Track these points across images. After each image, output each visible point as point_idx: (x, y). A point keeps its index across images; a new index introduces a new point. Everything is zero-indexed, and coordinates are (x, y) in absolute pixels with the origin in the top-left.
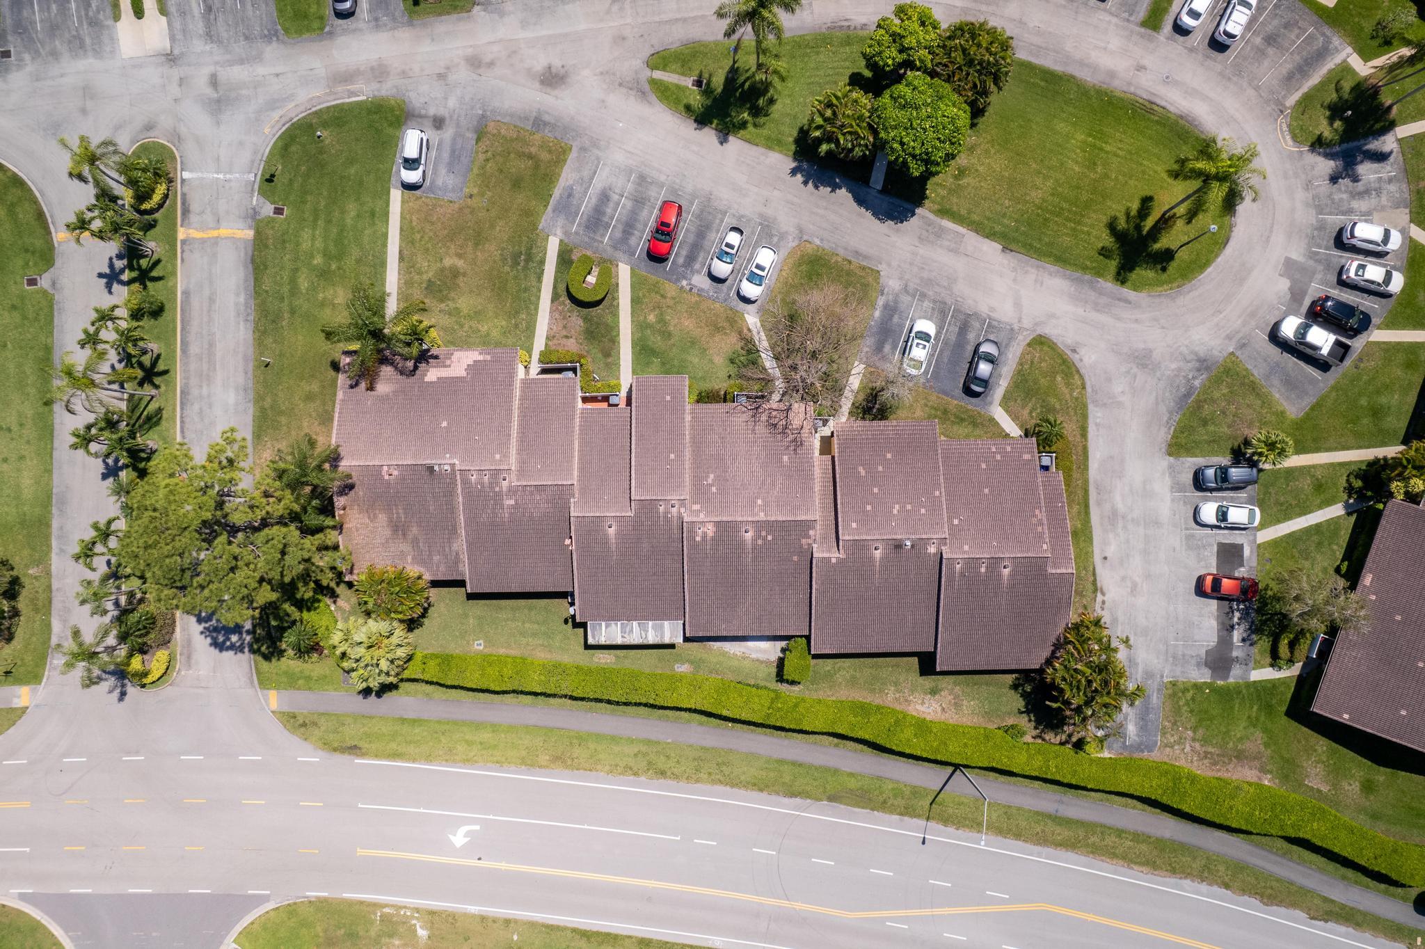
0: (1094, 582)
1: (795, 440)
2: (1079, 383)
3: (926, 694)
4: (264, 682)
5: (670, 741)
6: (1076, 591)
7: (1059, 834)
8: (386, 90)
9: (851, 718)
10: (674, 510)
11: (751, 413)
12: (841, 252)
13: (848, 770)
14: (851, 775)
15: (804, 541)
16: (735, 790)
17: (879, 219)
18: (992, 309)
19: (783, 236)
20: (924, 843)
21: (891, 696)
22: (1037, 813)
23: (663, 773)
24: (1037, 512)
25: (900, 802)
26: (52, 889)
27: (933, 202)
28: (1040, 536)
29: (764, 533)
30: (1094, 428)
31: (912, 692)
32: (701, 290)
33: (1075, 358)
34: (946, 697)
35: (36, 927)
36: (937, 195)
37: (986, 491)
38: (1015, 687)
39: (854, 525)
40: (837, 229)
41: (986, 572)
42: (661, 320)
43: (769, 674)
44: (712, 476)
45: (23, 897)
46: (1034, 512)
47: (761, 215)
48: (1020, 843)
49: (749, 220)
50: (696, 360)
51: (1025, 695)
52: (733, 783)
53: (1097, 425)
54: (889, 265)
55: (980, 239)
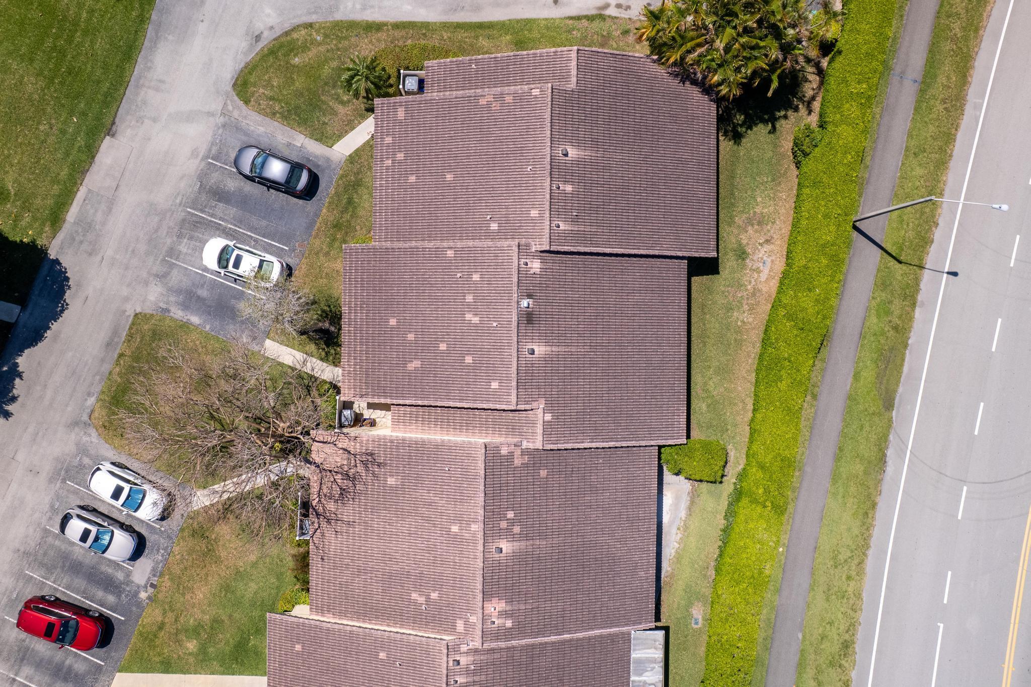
0: (590, 18)
1: (365, 464)
2: (303, 32)
3: (744, 267)
5: (800, 636)
6: (602, 45)
7: (948, 78)
9: (783, 385)
10: (464, 660)
11: (324, 524)
12: (106, 367)
13: (850, 380)
14: (857, 376)
15: (517, 462)
16: (873, 542)
17: (62, 311)
18: (194, 153)
19: (83, 450)
20: (955, 274)
21: (747, 318)
22: (917, 109)
23: (847, 646)
24: (483, 102)
25: (897, 306)
27: (40, 233)
28: (519, 98)
29: (504, 524)
30: (368, 12)
31: (740, 286)
32: (154, 572)
33: (268, 37)
34: (749, 237)
36: (30, 226)
37: (449, 177)
38: (737, 137)
39: (495, 385)
40: (74, 373)
41: (572, 183)
42: (195, 632)
43: (709, 492)
44: (414, 596)
46: (482, 107)
47: (51, 480)
48: (960, 136)
49: (58, 497)
50: (253, 586)
51: (750, 124)
52: (862, 545)
53: (364, 8)
54: (127, 299)
55: (95, 168)
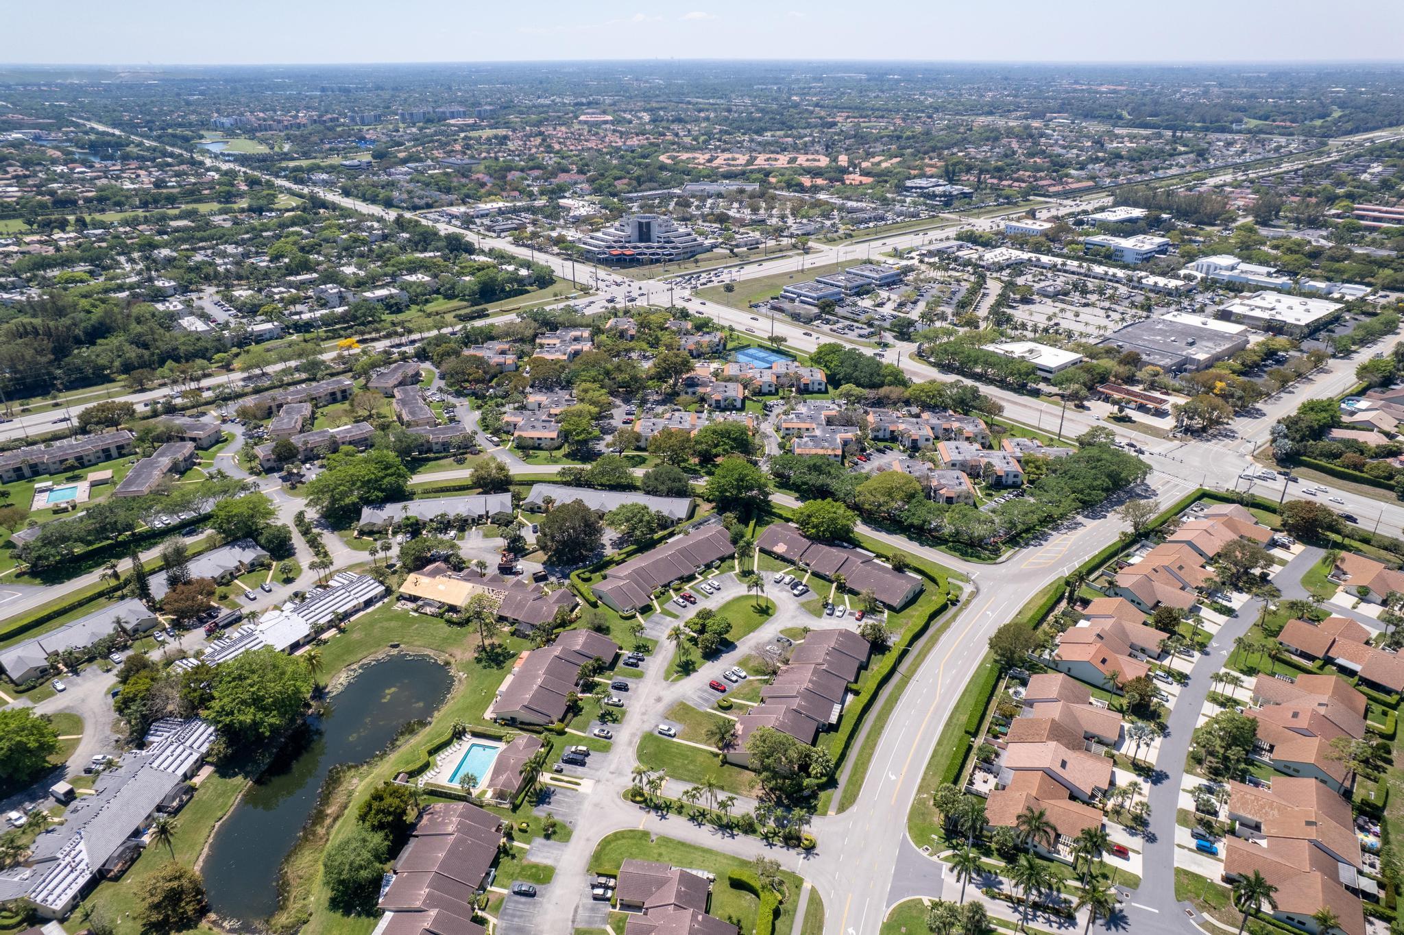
4: (824, 814)
8: (640, 734)
12: (740, 658)
18: (769, 636)
19: (731, 666)
26: (886, 897)
33: (788, 627)
35: (901, 906)
40: (734, 658)
45: (888, 907)
54: (748, 651)
55: (749, 635)
